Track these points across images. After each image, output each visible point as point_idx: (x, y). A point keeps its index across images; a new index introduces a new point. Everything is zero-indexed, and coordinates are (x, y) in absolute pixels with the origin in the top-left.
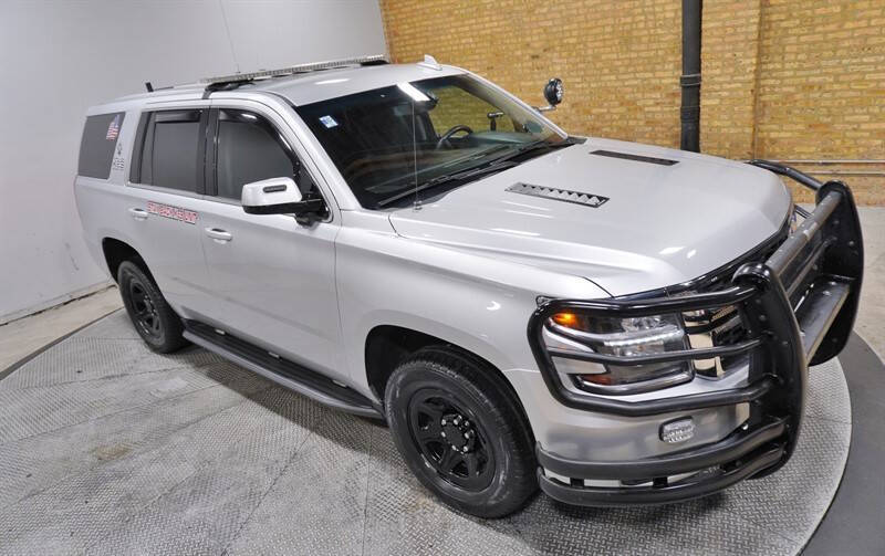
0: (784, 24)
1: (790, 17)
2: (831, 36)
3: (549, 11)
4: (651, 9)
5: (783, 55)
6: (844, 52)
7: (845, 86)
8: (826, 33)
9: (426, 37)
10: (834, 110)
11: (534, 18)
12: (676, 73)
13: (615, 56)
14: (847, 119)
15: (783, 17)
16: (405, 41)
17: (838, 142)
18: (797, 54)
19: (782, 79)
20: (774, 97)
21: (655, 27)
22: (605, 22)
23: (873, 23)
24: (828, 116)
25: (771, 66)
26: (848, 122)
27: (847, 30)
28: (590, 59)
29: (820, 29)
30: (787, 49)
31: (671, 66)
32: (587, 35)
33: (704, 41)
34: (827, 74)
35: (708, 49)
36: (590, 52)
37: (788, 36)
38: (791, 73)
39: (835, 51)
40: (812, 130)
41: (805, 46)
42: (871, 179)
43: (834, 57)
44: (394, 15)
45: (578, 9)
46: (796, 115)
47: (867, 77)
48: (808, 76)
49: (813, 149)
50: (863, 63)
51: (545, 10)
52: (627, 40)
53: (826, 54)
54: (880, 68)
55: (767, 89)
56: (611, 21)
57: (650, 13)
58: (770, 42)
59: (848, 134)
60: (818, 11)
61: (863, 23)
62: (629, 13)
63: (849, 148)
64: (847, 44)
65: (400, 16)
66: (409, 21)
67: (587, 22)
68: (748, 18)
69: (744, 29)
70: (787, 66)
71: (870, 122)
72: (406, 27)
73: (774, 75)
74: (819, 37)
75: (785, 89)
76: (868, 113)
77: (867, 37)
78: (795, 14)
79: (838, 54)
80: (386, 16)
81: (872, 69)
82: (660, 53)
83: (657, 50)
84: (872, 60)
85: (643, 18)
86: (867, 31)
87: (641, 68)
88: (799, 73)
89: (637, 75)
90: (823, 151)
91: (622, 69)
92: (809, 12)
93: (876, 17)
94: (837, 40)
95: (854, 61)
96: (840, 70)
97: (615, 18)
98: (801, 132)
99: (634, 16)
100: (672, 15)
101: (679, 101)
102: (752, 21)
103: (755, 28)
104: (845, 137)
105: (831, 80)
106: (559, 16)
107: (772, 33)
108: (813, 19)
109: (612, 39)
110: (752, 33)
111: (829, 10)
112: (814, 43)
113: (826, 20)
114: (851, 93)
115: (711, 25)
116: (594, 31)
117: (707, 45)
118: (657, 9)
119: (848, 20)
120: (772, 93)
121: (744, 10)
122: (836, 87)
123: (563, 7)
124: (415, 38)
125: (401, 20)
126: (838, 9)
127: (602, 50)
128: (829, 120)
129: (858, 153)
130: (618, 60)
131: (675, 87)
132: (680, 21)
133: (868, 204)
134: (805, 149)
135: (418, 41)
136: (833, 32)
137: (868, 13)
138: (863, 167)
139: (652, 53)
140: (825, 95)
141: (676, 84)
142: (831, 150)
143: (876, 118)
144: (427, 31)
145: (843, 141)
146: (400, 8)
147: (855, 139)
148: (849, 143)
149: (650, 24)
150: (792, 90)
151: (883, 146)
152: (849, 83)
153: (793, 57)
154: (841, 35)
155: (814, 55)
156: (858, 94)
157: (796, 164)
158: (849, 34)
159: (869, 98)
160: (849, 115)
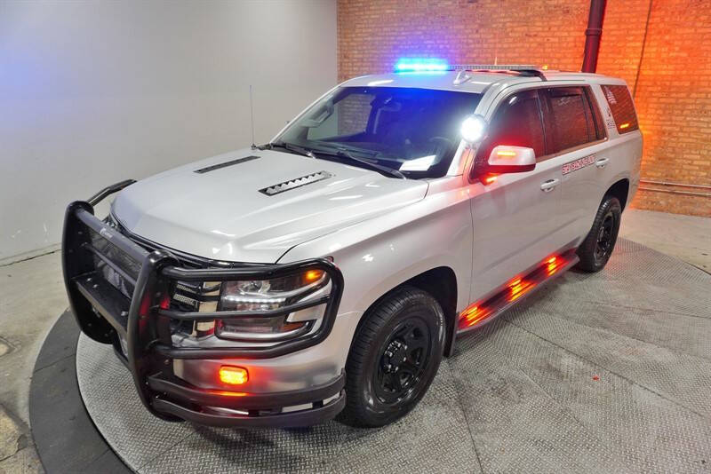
0: (650, 89)
1: (655, 85)
2: (681, 101)
3: (478, 57)
5: (647, 109)
6: (688, 112)
7: (687, 135)
8: (678, 98)
9: (372, 62)
10: (677, 150)
11: (464, 60)
14: (685, 156)
15: (650, 84)
16: (353, 63)
17: (677, 171)
18: (657, 110)
24: (672, 153)
26: (686, 159)
27: (693, 99)
29: (674, 95)
30: (651, 106)
34: (675, 125)
37: (652, 97)
39: (682, 111)
40: (660, 162)
41: (663, 106)
42: (696, 198)
43: (681, 114)
44: (348, 42)
46: (651, 150)
47: (702, 130)
48: (662, 125)
49: (659, 174)
50: (700, 121)
51: (474, 55)
53: (676, 112)
59: (684, 167)
60: (676, 83)
61: (703, 95)
63: (684, 176)
64: (691, 107)
65: (352, 44)
66: (360, 48)
71: (700, 160)
72: (356, 52)
74: (673, 101)
76: (700, 154)
77: (704, 105)
78: (659, 83)
79: (685, 112)
80: (341, 42)
81: (706, 126)
84: (706, 120)
86: (705, 101)
88: (657, 123)
90: (666, 176)
92: (668, 83)
94: (685, 104)
95: (695, 119)
96: (684, 124)
98: (653, 162)
104: (682, 168)
105: (678, 130)
107: (641, 94)
108: (670, 87)
111: (682, 83)
112: (669, 104)
113: (679, 89)
114: (690, 140)
119: (693, 92)
122: (680, 134)
124: (362, 61)
125: (353, 46)
126: (688, 84)
128: (673, 156)
129: (689, 179)
133: (692, 214)
134: (654, 174)
135: (364, 64)
136: (681, 98)
137: (706, 89)
138: (692, 189)
140: (673, 139)
142: (672, 177)
143: (704, 158)
144: (372, 58)
145: (680, 172)
146: (352, 38)
147: (689, 170)
148: (686, 173)
151: (706, 176)
152: (689, 133)
153: (653, 111)
154: (688, 101)
155: (667, 112)
156: (695, 141)
157: (647, 183)
158: (693, 101)
159: (702, 144)
160: (687, 154)
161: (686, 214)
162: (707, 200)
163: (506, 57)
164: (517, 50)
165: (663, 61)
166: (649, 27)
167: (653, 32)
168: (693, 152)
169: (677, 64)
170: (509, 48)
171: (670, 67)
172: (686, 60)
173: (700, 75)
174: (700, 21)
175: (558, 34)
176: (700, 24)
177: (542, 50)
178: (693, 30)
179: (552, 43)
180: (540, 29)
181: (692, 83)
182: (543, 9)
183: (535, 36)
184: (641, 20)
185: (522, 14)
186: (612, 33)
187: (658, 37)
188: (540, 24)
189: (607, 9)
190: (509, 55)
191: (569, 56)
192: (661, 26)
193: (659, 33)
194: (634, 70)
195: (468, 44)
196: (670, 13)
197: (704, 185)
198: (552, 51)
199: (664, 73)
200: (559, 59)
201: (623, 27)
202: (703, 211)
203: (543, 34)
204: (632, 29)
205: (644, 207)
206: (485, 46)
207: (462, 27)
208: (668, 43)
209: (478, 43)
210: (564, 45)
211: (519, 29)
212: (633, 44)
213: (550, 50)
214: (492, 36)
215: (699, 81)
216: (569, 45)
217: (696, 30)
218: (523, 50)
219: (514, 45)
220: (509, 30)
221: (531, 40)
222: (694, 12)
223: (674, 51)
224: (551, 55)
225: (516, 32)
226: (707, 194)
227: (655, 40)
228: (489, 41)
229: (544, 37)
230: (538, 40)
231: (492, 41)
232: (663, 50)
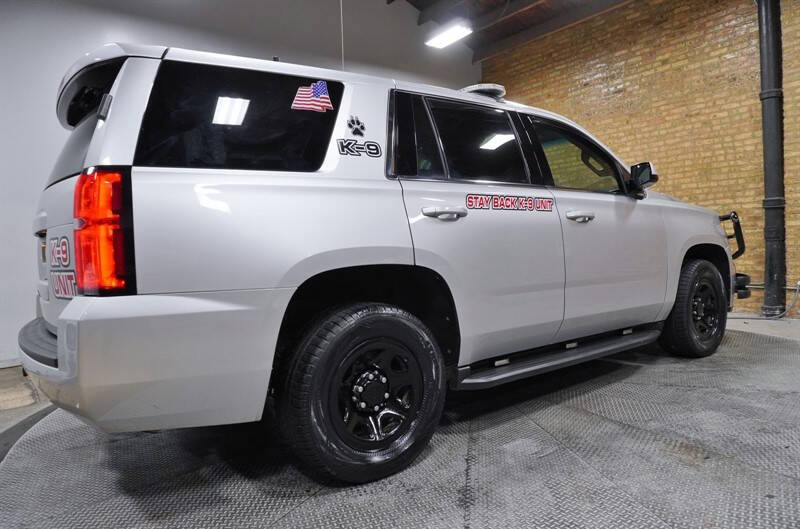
3: (632, 150)
4: (731, 145)
12: (757, 198)
13: (695, 185)
21: (735, 159)
22: (685, 157)
28: (670, 188)
31: (752, 193)
32: (668, 168)
33: (787, 168)
35: (791, 175)
36: (670, 182)
45: (659, 147)
52: (706, 172)
56: (691, 156)
57: (730, 148)
62: (708, 149)
67: (668, 157)
82: (740, 181)
83: (737, 178)
85: (722, 152)
87: (721, 195)
89: (718, 201)
91: (701, 197)
97: (694, 153)
99: (714, 151)
100: (753, 148)
101: (762, 224)
106: (640, 153)
109: (692, 171)
115: (794, 154)
116: (675, 165)
117: (790, 171)
118: (737, 144)
123: (646, 146)
127: (682, 181)
130: (698, 188)
131: (757, 211)
132: (762, 153)
139: (732, 182)
141: (758, 208)
149: (730, 157)
163: (665, 145)
164: (677, 135)
170: (668, 133)
175: (725, 107)
177: (709, 129)
179: (721, 118)
180: (702, 106)
182: (702, 82)
183: (698, 114)
185: (678, 93)
188: (702, 100)
189: (784, 65)
190: (667, 142)
191: (746, 130)
195: (619, 138)
198: (722, 128)
200: (732, 136)
203: (707, 111)
206: (638, 136)
207: (611, 120)
209: (630, 134)
210: (737, 118)
211: (675, 111)
213: (718, 127)
214: (645, 124)
216: (744, 117)
218: (685, 133)
219: (673, 130)
220: (664, 114)
221: (693, 120)
224: (721, 132)
225: (674, 114)
228: (643, 130)
229: (709, 114)
230: (703, 118)
231: (646, 129)
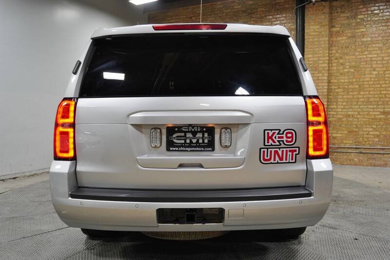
0: (337, 90)
1: (339, 88)
2: (355, 96)
5: (337, 102)
6: (361, 103)
7: (362, 116)
8: (353, 95)
10: (359, 126)
14: (364, 129)
15: (336, 87)
17: (361, 139)
18: (343, 102)
19: (337, 112)
20: (334, 119)
23: (371, 93)
24: (356, 128)
25: (332, 107)
26: (364, 131)
29: (350, 93)
30: (339, 100)
34: (355, 111)
37: (338, 95)
38: (340, 110)
39: (357, 102)
40: (350, 134)
41: (346, 100)
42: (375, 155)
43: (357, 104)
46: (343, 127)
47: (371, 113)
48: (347, 112)
49: (351, 142)
50: (369, 108)
53: (354, 103)
54: (375, 110)
55: (331, 116)
58: (331, 97)
59: (365, 136)
60: (350, 87)
61: (367, 93)
63: (366, 142)
64: (361, 100)
68: (323, 86)
69: (321, 91)
70: (339, 107)
71: (373, 131)
73: (334, 110)
74: (351, 97)
75: (338, 116)
76: (372, 128)
78: (341, 87)
79: (359, 103)
81: (372, 110)
84: (372, 107)
86: (369, 96)
88: (344, 110)
90: (355, 142)
92: (346, 87)
93: (372, 91)
94: (358, 98)
95: (365, 107)
96: (360, 110)
98: (346, 134)
102: (325, 87)
103: (326, 90)
104: (363, 137)
105: (357, 113)
107: (332, 94)
108: (348, 89)
110: (325, 92)
111: (354, 86)
112: (349, 99)
113: (353, 90)
114: (365, 119)
119: (361, 91)
120: (333, 117)
121: (321, 83)
122: (359, 116)
126: (357, 87)
129: (369, 144)
133: (375, 166)
134: (347, 142)
137: (368, 89)
138: (372, 150)
140: (355, 120)
142: (358, 143)
143: (375, 130)
145: (363, 139)
147: (368, 138)
148: (366, 140)
150: (341, 116)
151: (379, 141)
152: (364, 115)
153: (341, 103)
154: (360, 96)
155: (349, 103)
156: (367, 120)
157: (344, 148)
158: (362, 96)
159: (372, 122)
160: (365, 128)
161: (371, 166)
162: (382, 155)
165: (341, 74)
166: (330, 55)
167: (333, 58)
168: (368, 126)
169: (349, 75)
171: (346, 77)
172: (354, 73)
173: (363, 81)
174: (357, 52)
176: (358, 54)
178: (354, 57)
181: (360, 86)
184: (325, 52)
186: (311, 59)
187: (336, 61)
192: (337, 55)
193: (336, 59)
194: (326, 79)
196: (340, 48)
197: (378, 147)
199: (343, 81)
201: (315, 56)
202: (381, 163)
204: (321, 57)
205: (345, 163)
208: (342, 64)
212: (323, 65)
215: (363, 85)
217: (356, 56)
222: (353, 47)
223: (346, 69)
226: (381, 152)
227: (335, 62)
232: (340, 68)
